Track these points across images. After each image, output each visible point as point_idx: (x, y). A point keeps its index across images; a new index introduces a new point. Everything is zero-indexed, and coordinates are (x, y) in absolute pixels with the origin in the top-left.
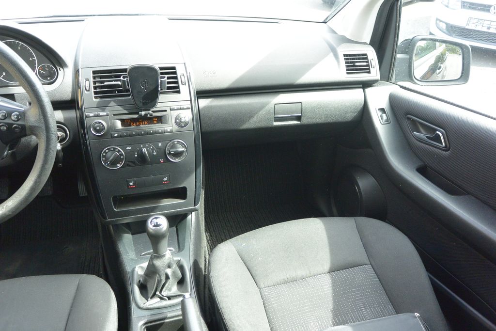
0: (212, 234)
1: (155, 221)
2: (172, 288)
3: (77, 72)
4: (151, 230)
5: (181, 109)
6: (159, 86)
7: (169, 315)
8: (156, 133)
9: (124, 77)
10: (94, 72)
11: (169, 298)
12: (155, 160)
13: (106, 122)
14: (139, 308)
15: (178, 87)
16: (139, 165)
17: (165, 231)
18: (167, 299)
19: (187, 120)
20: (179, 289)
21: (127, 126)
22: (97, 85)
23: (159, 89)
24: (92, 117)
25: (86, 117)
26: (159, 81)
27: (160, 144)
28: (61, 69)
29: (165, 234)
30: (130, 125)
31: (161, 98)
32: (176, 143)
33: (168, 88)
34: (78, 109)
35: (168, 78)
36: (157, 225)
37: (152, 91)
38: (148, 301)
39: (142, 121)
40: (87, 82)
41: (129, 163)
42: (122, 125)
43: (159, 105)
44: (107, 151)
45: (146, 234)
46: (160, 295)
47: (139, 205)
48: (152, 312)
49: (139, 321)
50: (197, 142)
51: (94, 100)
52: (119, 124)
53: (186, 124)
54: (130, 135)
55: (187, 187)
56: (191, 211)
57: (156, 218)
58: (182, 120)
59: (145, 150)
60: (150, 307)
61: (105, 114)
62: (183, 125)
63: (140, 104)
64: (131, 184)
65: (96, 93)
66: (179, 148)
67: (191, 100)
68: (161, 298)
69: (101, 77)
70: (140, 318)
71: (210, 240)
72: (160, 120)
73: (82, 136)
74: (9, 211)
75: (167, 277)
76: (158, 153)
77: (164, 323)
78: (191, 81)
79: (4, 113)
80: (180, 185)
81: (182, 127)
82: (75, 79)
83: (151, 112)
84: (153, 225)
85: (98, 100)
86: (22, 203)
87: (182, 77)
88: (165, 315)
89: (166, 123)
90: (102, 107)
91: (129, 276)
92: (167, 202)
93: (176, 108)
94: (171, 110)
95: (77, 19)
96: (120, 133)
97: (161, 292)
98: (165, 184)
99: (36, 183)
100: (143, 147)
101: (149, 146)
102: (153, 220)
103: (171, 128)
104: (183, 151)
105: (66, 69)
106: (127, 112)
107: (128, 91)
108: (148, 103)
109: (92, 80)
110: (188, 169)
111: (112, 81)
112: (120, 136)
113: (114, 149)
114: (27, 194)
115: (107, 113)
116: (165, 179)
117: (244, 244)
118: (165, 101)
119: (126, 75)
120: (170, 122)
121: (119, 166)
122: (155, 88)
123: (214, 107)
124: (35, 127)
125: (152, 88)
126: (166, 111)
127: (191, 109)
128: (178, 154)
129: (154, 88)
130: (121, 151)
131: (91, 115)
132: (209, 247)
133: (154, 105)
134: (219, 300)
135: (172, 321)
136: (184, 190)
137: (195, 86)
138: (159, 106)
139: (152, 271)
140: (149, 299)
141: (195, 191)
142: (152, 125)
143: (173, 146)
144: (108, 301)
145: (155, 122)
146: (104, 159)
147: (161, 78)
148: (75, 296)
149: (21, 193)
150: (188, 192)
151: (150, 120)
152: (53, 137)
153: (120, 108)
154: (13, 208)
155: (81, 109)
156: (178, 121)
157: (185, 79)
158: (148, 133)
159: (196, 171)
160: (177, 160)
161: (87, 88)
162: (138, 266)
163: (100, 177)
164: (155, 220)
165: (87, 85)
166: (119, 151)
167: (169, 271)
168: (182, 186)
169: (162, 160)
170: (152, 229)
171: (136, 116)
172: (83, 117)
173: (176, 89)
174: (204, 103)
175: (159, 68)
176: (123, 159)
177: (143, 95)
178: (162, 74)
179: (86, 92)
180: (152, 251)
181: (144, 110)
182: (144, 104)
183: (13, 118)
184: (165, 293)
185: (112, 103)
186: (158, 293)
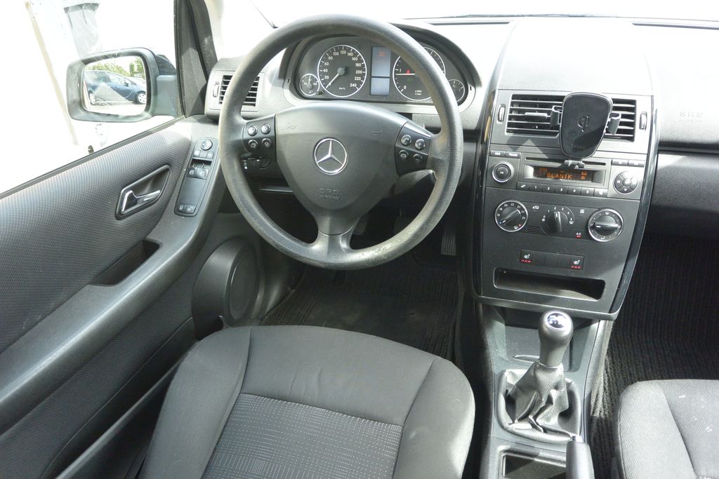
0: (615, 360)
1: (555, 318)
2: (551, 418)
3: (491, 94)
4: (546, 329)
5: (628, 165)
6: (606, 127)
7: (542, 454)
8: (581, 193)
9: (556, 109)
10: (514, 97)
11: (546, 430)
12: (568, 231)
13: (514, 166)
14: (502, 427)
15: (632, 132)
16: (543, 234)
17: (567, 337)
18: (542, 430)
19: (634, 183)
20: (560, 424)
21: (541, 177)
22: (513, 114)
23: (605, 131)
24: (498, 156)
25: (490, 155)
26: (609, 120)
27: (582, 211)
28: (473, 88)
29: (565, 340)
30: (546, 177)
31: (604, 144)
32: (607, 214)
33: (620, 131)
34: (482, 143)
35: (623, 116)
36: (556, 325)
37: (593, 132)
38: (514, 422)
39: (564, 174)
40: (503, 109)
41: (532, 228)
42: (536, 173)
43: (596, 154)
44: (506, 205)
45: (537, 331)
46: (533, 420)
47: (531, 289)
48: (519, 440)
49: (499, 445)
50: (641, 219)
51: (506, 134)
52: (530, 172)
53: (631, 188)
54: (542, 190)
55: (606, 282)
56: (600, 318)
57: (557, 315)
58: (626, 183)
59: (558, 215)
60: (517, 431)
61: (516, 155)
62: (625, 190)
63: (569, 149)
64: (526, 257)
65: (510, 125)
66: (611, 222)
67: (648, 155)
68: (534, 426)
69: (520, 104)
70: (502, 441)
71: (610, 369)
72: (592, 176)
73: (478, 179)
74: (385, 255)
75: (550, 401)
76: (576, 222)
77: (532, 461)
78: (655, 123)
79: (408, 137)
80: (596, 276)
81: (623, 192)
82: (487, 104)
83: (581, 162)
84: (551, 322)
85: (511, 134)
86: (400, 249)
87: (644, 117)
88: (537, 452)
89: (599, 181)
90: (514, 145)
91: (495, 379)
92: (568, 295)
93: (620, 163)
94: (612, 164)
95: (499, 20)
96: (530, 184)
97: (535, 417)
98: (574, 268)
99: (422, 229)
100: (557, 210)
101: (566, 211)
102: (551, 317)
103: (606, 191)
104: (616, 228)
105: (478, 89)
106: (546, 157)
107: (557, 127)
108: (581, 150)
109: (509, 107)
110: (616, 256)
111: (534, 111)
112: (528, 189)
113: (516, 204)
114: (409, 240)
115: (519, 155)
116: (576, 263)
117: (683, 396)
118: (608, 150)
119: (561, 105)
120: (606, 183)
121: (516, 229)
122: (599, 129)
123: (684, 170)
124: (438, 160)
125: (593, 128)
126: (604, 164)
127: (644, 169)
128: (606, 231)
129: (597, 128)
130: (524, 210)
131: (497, 154)
132: (606, 378)
133: (589, 154)
134: (626, 465)
135: (545, 464)
136: (601, 284)
137: (662, 132)
138: (597, 156)
139: (529, 384)
140: (516, 421)
141: (618, 290)
142: (578, 181)
143: (601, 218)
144: (466, 402)
145: (583, 178)
146: (499, 215)
147: (613, 115)
148: (425, 380)
149: (403, 238)
150: (605, 290)
151: (577, 174)
152: (455, 177)
153: (537, 150)
154: (389, 253)
155: (485, 144)
156: (619, 182)
157: (646, 121)
158: (568, 192)
159: (626, 262)
160: (602, 240)
161: (500, 117)
162: (509, 370)
163: (487, 238)
164: (554, 316)
165: (501, 113)
166: (522, 209)
167: (555, 394)
168: (599, 278)
169: (580, 234)
170: (548, 329)
171: (558, 165)
172: (486, 154)
173: (628, 135)
174: (667, 160)
175: (613, 99)
176: (525, 220)
177: (577, 137)
178: (616, 109)
179: (497, 121)
180: (538, 357)
181: (572, 159)
182: (575, 150)
183: (416, 145)
184: (541, 421)
185: (529, 142)
186: (531, 417)
